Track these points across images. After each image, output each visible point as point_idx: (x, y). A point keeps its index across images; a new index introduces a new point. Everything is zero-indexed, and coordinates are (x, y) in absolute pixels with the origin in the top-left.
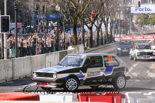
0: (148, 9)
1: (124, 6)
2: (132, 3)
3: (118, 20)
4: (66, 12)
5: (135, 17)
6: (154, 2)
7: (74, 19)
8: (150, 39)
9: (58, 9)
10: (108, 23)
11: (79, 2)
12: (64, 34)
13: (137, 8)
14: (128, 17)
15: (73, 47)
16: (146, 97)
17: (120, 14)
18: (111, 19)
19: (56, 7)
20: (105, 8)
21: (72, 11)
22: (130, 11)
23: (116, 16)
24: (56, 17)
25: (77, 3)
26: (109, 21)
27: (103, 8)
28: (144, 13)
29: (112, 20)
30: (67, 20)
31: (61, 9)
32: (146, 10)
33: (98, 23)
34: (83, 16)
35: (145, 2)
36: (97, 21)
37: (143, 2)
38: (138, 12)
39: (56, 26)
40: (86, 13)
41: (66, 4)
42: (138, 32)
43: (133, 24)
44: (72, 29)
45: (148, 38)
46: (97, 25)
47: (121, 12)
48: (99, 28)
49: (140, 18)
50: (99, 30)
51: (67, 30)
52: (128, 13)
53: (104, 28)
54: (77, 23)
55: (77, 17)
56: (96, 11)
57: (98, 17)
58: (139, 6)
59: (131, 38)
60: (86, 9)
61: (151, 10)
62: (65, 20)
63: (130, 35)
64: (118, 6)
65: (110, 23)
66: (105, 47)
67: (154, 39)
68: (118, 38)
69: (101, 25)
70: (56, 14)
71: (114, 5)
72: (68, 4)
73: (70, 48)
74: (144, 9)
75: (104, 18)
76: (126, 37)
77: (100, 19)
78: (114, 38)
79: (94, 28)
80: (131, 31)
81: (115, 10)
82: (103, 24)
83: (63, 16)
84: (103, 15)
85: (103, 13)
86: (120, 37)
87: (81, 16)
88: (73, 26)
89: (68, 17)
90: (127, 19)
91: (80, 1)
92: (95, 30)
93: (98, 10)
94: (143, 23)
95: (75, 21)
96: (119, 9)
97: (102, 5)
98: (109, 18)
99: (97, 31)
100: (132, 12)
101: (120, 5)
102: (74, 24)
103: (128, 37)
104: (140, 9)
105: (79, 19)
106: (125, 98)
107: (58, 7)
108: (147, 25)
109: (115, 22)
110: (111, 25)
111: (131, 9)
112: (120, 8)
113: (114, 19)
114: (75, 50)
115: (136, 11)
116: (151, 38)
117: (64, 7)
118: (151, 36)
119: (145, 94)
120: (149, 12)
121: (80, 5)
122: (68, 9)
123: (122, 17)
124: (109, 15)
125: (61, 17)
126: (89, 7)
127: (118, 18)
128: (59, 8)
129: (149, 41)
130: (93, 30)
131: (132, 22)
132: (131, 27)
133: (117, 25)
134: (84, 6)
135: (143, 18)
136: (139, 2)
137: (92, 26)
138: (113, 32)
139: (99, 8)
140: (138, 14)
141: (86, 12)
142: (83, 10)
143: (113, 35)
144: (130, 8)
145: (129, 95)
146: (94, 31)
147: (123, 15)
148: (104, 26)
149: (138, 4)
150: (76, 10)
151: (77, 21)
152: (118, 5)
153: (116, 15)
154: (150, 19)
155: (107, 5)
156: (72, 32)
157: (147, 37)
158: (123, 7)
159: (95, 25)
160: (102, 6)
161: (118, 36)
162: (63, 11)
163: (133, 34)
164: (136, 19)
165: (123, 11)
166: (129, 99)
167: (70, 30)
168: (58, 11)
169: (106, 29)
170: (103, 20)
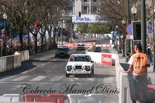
0: (88, 19)
1: (66, 15)
2: (73, 13)
3: (60, 29)
4: (13, 21)
5: (75, 26)
6: (93, 12)
7: (20, 27)
8: (89, 47)
9: (5, 17)
10: (51, 31)
11: (24, 11)
12: (11, 41)
13: (78, 18)
14: (70, 26)
15: (19, 53)
16: (86, 98)
17: (62, 23)
18: (54, 27)
19: (4, 15)
20: (49, 17)
21: (18, 19)
22: (71, 20)
23: (59, 25)
24: (3, 25)
25: (23, 12)
26: (52, 29)
27: (47, 17)
28: (84, 22)
29: (55, 29)
30: (13, 28)
31: (8, 17)
32: (85, 20)
33: (42, 31)
34: (29, 24)
35: (85, 12)
36: (42, 29)
37: (83, 13)
38: (79, 21)
39: (4, 33)
40: (32, 22)
41: (13, 13)
42: (79, 40)
43: (74, 32)
44: (18, 36)
45: (87, 46)
46: (41, 33)
47: (64, 21)
48: (43, 35)
49: (80, 27)
50: (43, 37)
51: (14, 37)
52: (69, 22)
53: (48, 35)
54: (22, 30)
55: (23, 25)
56: (40, 20)
57: (43, 25)
58: (80, 16)
59: (72, 45)
60: (31, 18)
61: (90, 20)
62: (12, 28)
63: (72, 42)
64: (61, 16)
65: (54, 31)
66: (49, 53)
67: (92, 46)
68: (60, 44)
69: (45, 32)
70: (3, 22)
71: (57, 15)
72: (15, 12)
73: (17, 53)
74: (84, 19)
75: (48, 26)
76: (68, 44)
77: (44, 27)
78: (57, 44)
79: (39, 36)
80: (72, 38)
81: (58, 19)
82: (47, 32)
83: (10, 24)
84: (47, 24)
85: (47, 22)
86: (62, 44)
87: (27, 24)
88: (19, 33)
89: (14, 25)
90: (68, 27)
91: (26, 10)
92: (40, 37)
93: (42, 19)
94: (83, 31)
95: (21, 29)
96: (61, 19)
97: (46, 14)
98: (52, 26)
99: (41, 38)
100: (73, 21)
101: (63, 15)
102: (20, 31)
103: (70, 44)
104: (81, 19)
105: (25, 27)
106: (67, 99)
107: (5, 15)
108: (86, 33)
109: (58, 30)
110: (54, 33)
111: (72, 19)
112: (62, 17)
113: (57, 28)
114: (21, 55)
115: (77, 20)
116: (91, 46)
117: (11, 16)
118: (90, 43)
119: (85, 96)
120: (89, 22)
121: (26, 14)
122: (15, 17)
123: (64, 26)
124: (53, 24)
125: (8, 25)
126: (34, 16)
127: (61, 26)
128: (7, 16)
129: (89, 48)
130: (37, 37)
131: (73, 30)
132: (72, 35)
133: (59, 33)
134: (29, 15)
135: (83, 27)
136: (80, 13)
137: (37, 33)
138: (56, 40)
139: (43, 17)
140: (78, 24)
141: (31, 20)
142: (28, 19)
143: (56, 42)
144: (71, 17)
145: (71, 96)
146: (39, 39)
147: (65, 24)
148: (48, 33)
149: (79, 14)
150: (22, 19)
151: (23, 29)
152: (61, 14)
153: (59, 23)
154: (90, 28)
155: (51, 15)
156: (18, 38)
157: (86, 44)
158: (66, 17)
159: (40, 33)
160: (46, 16)
161: (61, 43)
162: (10, 19)
163: (74, 41)
164: (76, 28)
165: (65, 20)
166: (71, 100)
167: (16, 37)
168: (5, 19)
169: (49, 37)
170: (47, 28)
